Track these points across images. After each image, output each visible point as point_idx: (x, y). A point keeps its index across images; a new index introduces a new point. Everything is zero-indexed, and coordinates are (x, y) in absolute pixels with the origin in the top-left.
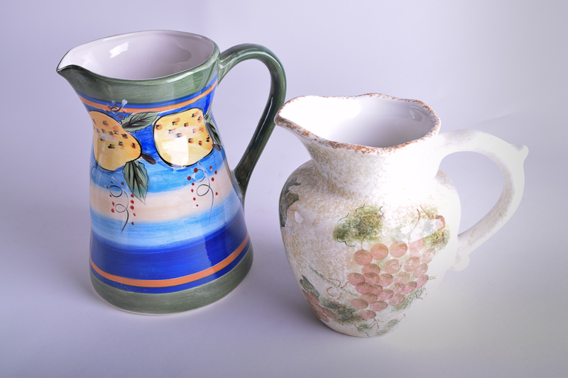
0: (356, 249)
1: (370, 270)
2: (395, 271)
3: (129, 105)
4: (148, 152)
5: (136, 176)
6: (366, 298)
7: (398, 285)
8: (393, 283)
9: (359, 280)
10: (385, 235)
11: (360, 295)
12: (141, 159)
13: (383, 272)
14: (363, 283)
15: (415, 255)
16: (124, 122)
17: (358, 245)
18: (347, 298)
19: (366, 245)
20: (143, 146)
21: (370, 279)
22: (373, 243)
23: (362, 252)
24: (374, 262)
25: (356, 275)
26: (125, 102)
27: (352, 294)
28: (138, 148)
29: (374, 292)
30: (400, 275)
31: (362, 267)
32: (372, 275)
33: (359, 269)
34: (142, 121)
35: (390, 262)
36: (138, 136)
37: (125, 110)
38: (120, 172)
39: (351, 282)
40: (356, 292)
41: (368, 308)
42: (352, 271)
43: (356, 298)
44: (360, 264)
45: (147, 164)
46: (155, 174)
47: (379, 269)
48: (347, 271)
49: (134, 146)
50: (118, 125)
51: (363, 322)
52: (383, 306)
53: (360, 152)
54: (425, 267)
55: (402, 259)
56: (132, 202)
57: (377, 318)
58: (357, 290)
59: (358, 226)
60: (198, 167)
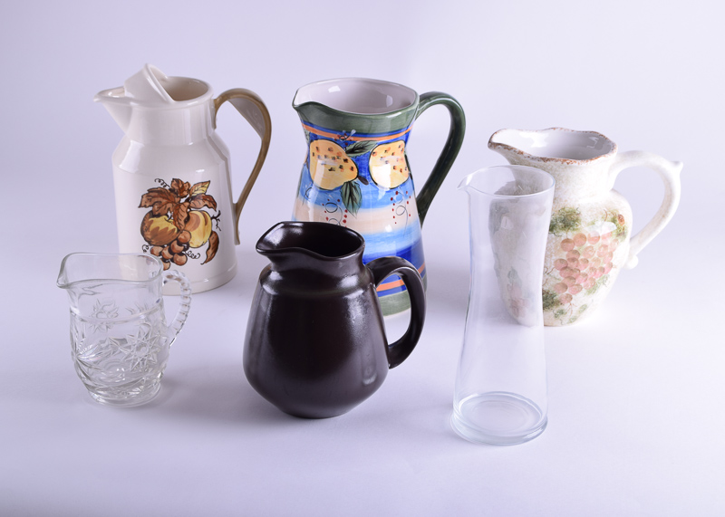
0: (563, 239)
1: (572, 256)
2: (590, 256)
3: (355, 135)
4: (363, 174)
5: (351, 194)
6: (567, 282)
7: (592, 269)
8: (588, 267)
9: (563, 265)
10: (584, 228)
11: (562, 278)
12: (357, 180)
13: (582, 257)
14: (566, 268)
15: (605, 243)
16: (348, 148)
17: (564, 235)
18: (552, 283)
19: (570, 235)
20: (359, 170)
21: (572, 264)
22: (575, 232)
23: (567, 241)
24: (576, 248)
25: (561, 260)
26: (353, 132)
27: (556, 279)
28: (356, 170)
29: (574, 276)
30: (594, 260)
31: (566, 253)
32: (573, 260)
33: (564, 255)
34: (362, 148)
35: (587, 248)
36: (357, 161)
37: (352, 139)
38: (338, 191)
39: (556, 267)
40: (559, 276)
41: (567, 292)
42: (558, 257)
43: (558, 282)
44: (565, 250)
45: (362, 185)
46: (368, 193)
47: (579, 254)
48: (554, 258)
49: (352, 169)
50: (343, 151)
51: (561, 307)
52: (579, 288)
53: (565, 163)
54: (611, 255)
55: (596, 247)
56: (346, 216)
57: (572, 302)
58: (561, 274)
59: (563, 221)
60: (399, 190)
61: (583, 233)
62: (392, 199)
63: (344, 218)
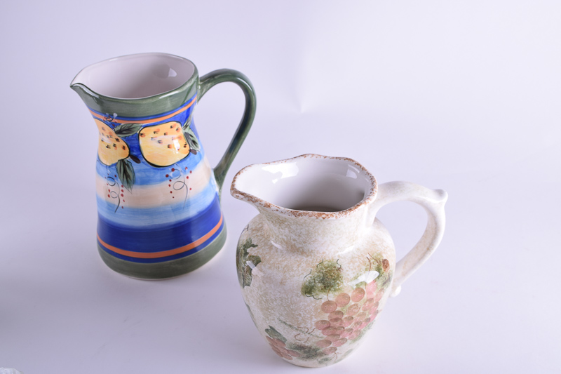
0: (323, 301)
1: (334, 316)
2: (355, 313)
3: (119, 117)
4: (135, 153)
5: (125, 172)
6: (330, 338)
7: (357, 323)
8: (353, 324)
9: (326, 326)
10: (347, 285)
11: (325, 336)
12: (129, 159)
13: (345, 316)
14: (329, 327)
15: (370, 297)
16: (116, 129)
17: (325, 297)
18: (314, 340)
19: (332, 296)
20: (131, 149)
21: (335, 323)
22: (337, 293)
23: (328, 303)
24: (338, 309)
25: (323, 322)
26: (115, 115)
27: (318, 337)
28: (127, 150)
29: (338, 332)
30: (359, 315)
31: (328, 314)
32: (336, 320)
33: (326, 317)
34: (129, 130)
35: (351, 307)
36: (127, 140)
37: (116, 121)
38: (114, 167)
39: (318, 327)
40: (322, 335)
41: (331, 346)
42: (319, 319)
43: (321, 339)
44: (326, 312)
45: (134, 163)
46: (140, 171)
47: (343, 314)
48: (315, 320)
49: (124, 148)
50: (112, 131)
51: (325, 357)
52: (344, 340)
53: (321, 218)
54: (377, 304)
55: (361, 303)
56: (122, 191)
57: (336, 352)
58: (323, 333)
59: (322, 281)
60: (175, 167)
61: (346, 292)
62: (167, 176)
63: (121, 193)
